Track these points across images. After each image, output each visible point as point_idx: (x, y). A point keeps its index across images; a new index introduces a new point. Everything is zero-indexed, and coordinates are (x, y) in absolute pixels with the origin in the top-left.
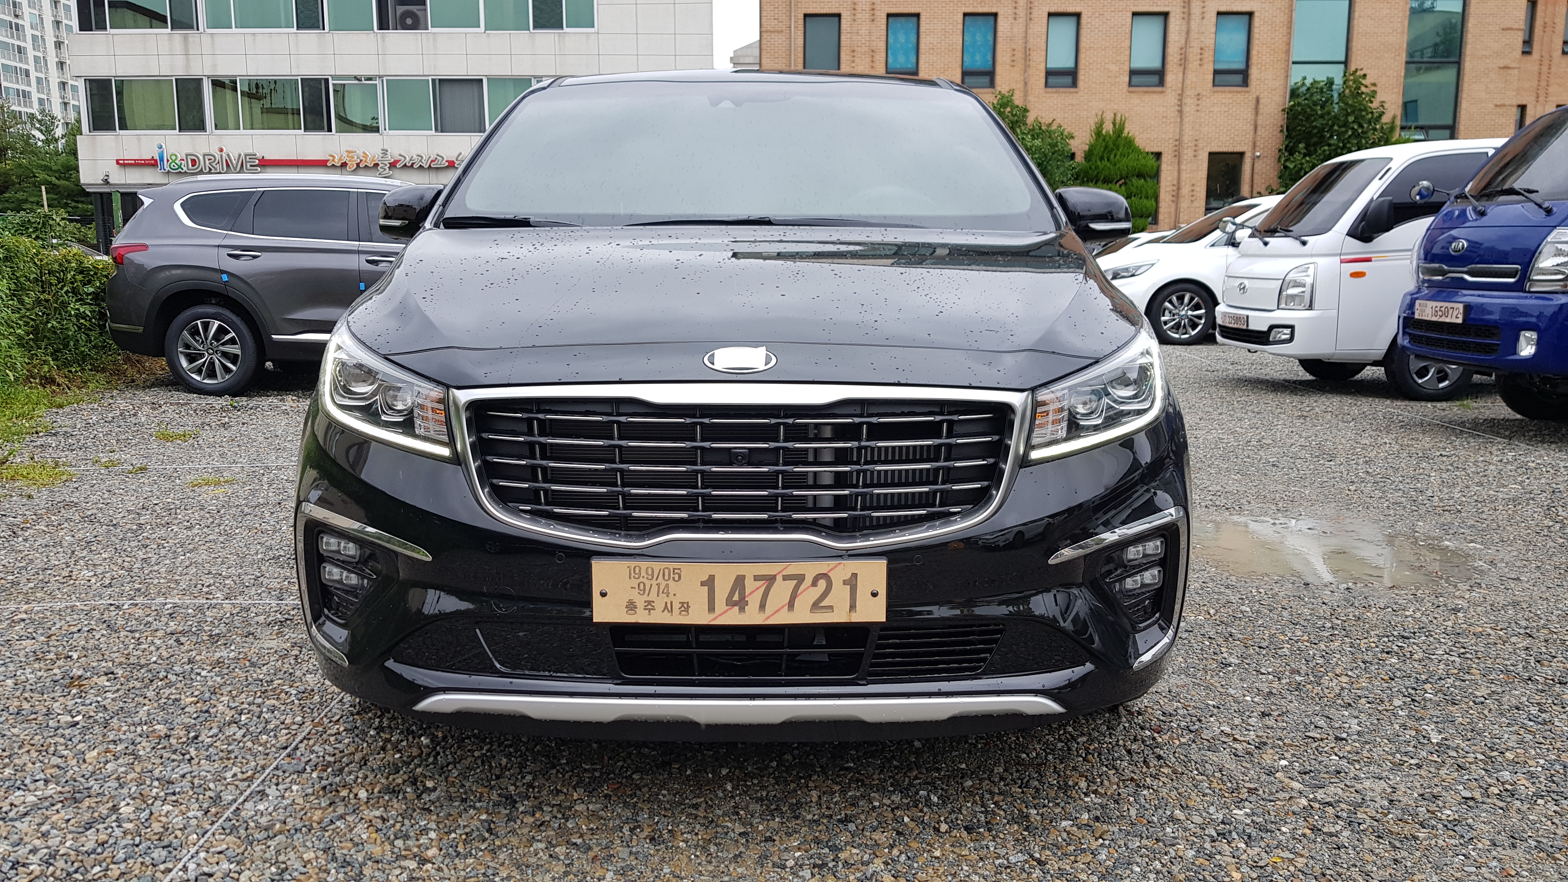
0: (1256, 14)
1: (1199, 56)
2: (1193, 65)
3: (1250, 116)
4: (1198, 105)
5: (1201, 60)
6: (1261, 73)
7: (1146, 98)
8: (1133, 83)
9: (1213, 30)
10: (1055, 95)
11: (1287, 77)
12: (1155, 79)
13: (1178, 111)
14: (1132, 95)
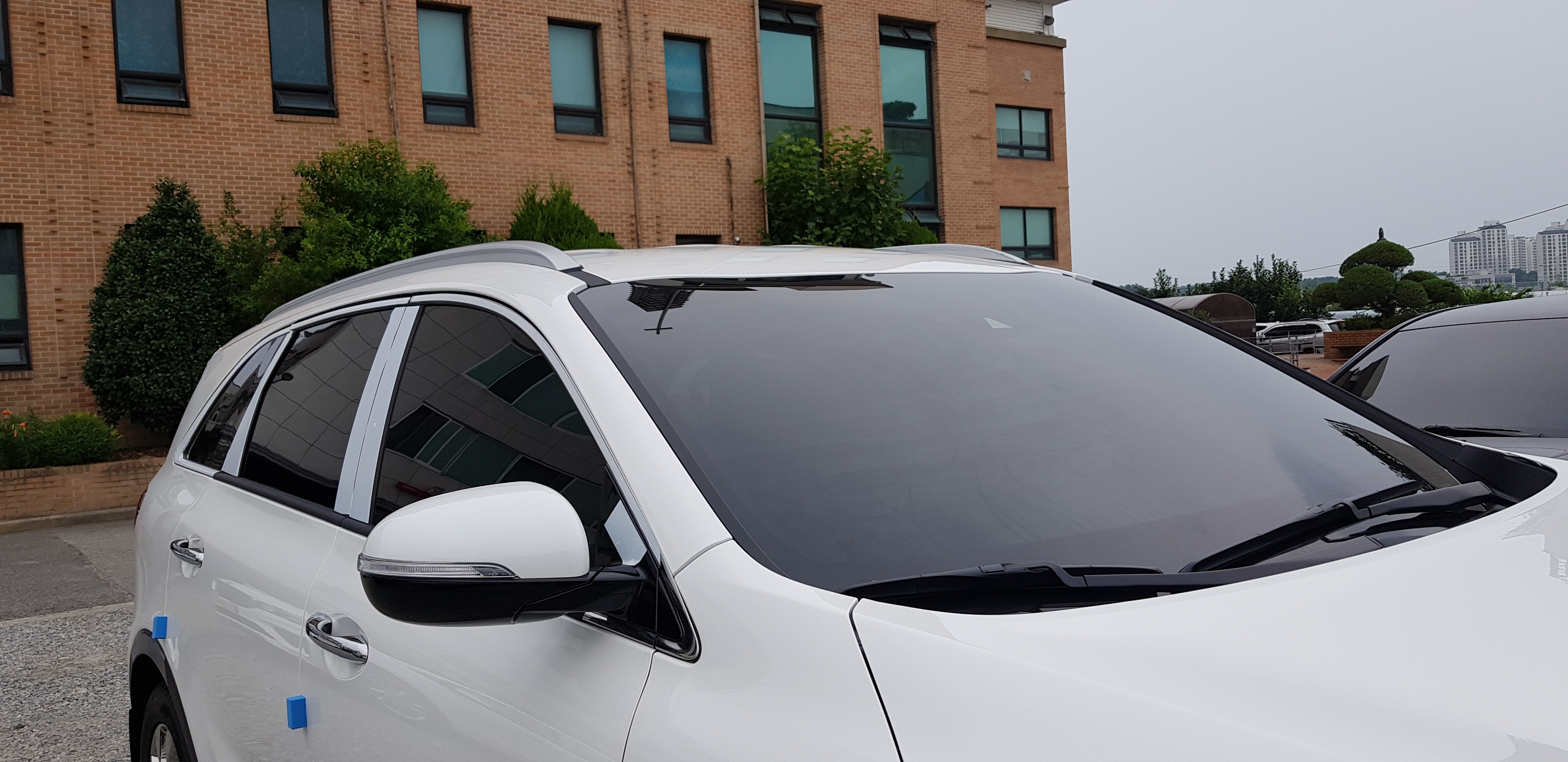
0: (714, 43)
1: (647, 95)
2: (641, 106)
3: (722, 186)
4: (654, 166)
5: (650, 100)
6: (727, 125)
7: (582, 149)
8: (558, 127)
9: (662, 58)
10: (444, 136)
11: (760, 133)
12: (589, 123)
13: (629, 172)
14: (562, 144)
